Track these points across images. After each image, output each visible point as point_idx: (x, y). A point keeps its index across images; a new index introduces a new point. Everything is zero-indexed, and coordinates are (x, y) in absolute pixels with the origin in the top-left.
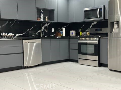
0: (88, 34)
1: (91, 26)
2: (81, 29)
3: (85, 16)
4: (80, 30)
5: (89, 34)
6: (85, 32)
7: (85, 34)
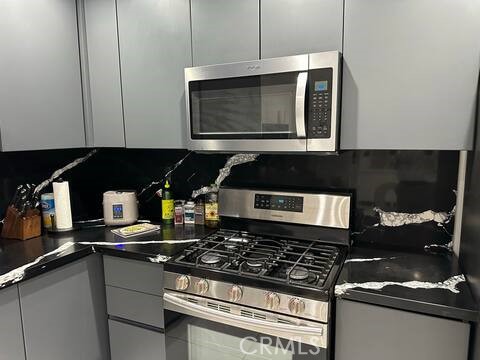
0: (209, 217)
1: (224, 173)
2: (167, 186)
3: (197, 116)
4: (164, 190)
5: (215, 218)
6: (193, 200)
7: (190, 211)
